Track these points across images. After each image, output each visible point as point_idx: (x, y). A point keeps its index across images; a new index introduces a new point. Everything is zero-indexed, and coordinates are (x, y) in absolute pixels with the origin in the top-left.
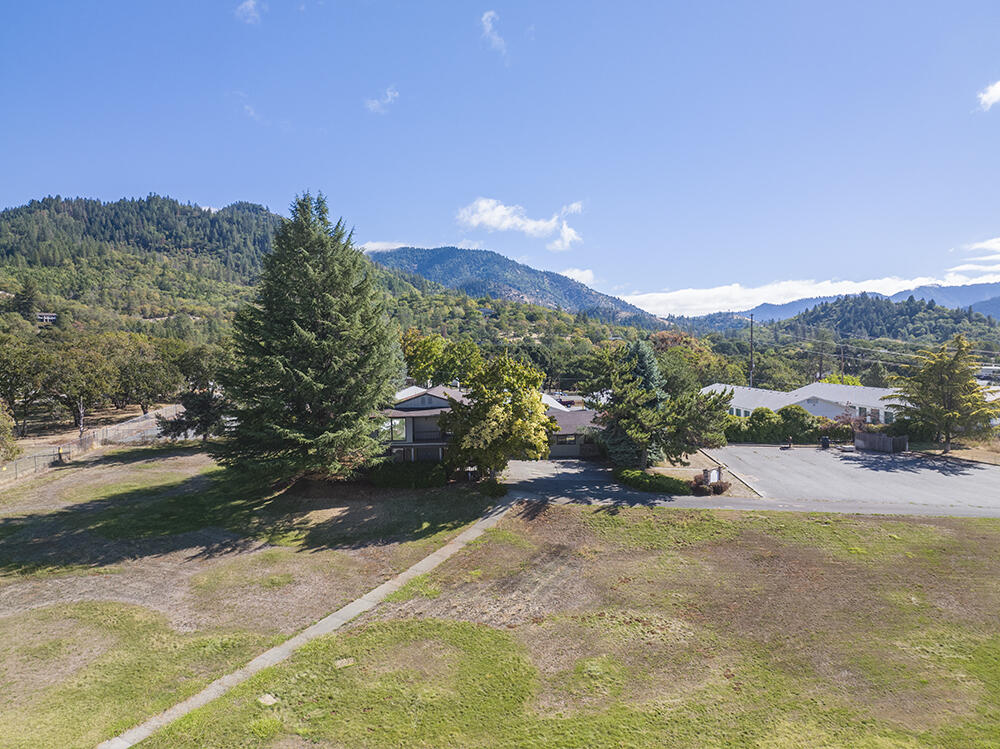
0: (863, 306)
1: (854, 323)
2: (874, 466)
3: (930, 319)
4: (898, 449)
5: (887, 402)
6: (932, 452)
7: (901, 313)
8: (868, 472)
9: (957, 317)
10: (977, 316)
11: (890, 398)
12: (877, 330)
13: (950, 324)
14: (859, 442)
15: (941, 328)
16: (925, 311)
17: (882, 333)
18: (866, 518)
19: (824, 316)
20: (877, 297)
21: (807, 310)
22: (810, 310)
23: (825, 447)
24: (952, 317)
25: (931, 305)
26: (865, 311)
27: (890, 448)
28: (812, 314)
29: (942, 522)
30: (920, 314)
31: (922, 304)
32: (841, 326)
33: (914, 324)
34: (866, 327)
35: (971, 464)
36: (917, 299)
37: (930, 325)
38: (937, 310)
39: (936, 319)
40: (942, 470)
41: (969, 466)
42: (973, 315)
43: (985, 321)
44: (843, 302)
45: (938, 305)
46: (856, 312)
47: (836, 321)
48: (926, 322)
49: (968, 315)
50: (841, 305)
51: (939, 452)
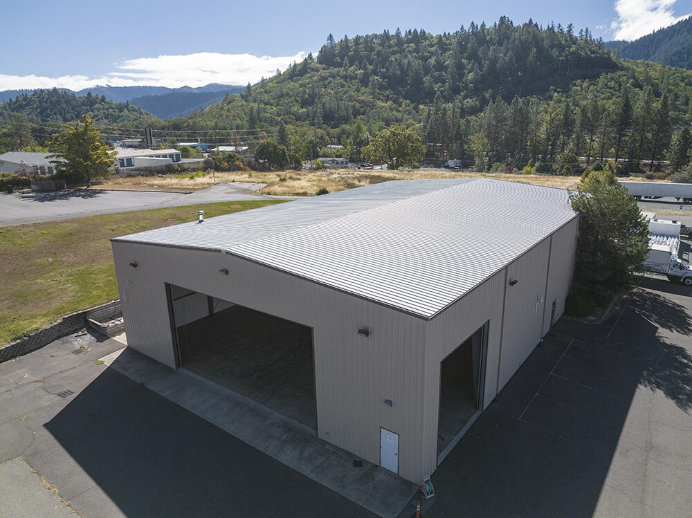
0: (55, 98)
1: (51, 112)
2: (42, 200)
3: (104, 109)
4: (60, 188)
5: (50, 160)
6: (82, 188)
7: (83, 104)
8: (37, 203)
9: (121, 108)
10: (132, 107)
11: (51, 157)
12: (69, 116)
13: (117, 113)
14: (34, 187)
15: (111, 115)
16: (100, 103)
17: (72, 119)
18: (28, 226)
19: (27, 105)
20: (66, 91)
21: (11, 100)
22: (14, 100)
23: (10, 192)
24: (117, 108)
25: (103, 99)
26: (58, 102)
27: (54, 188)
28: (16, 103)
29: (73, 221)
30: (97, 105)
31: (97, 98)
32: (41, 113)
33: (93, 112)
34: (60, 114)
35: (101, 192)
36: (94, 95)
37: (104, 113)
38: (108, 103)
39: (108, 109)
40: (84, 197)
41: (99, 193)
42: (130, 107)
43: (137, 111)
44: (39, 93)
45: (107, 100)
46: (51, 102)
47: (36, 109)
48: (101, 111)
49: (127, 107)
50: (38, 97)
51: (85, 187)
